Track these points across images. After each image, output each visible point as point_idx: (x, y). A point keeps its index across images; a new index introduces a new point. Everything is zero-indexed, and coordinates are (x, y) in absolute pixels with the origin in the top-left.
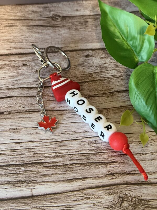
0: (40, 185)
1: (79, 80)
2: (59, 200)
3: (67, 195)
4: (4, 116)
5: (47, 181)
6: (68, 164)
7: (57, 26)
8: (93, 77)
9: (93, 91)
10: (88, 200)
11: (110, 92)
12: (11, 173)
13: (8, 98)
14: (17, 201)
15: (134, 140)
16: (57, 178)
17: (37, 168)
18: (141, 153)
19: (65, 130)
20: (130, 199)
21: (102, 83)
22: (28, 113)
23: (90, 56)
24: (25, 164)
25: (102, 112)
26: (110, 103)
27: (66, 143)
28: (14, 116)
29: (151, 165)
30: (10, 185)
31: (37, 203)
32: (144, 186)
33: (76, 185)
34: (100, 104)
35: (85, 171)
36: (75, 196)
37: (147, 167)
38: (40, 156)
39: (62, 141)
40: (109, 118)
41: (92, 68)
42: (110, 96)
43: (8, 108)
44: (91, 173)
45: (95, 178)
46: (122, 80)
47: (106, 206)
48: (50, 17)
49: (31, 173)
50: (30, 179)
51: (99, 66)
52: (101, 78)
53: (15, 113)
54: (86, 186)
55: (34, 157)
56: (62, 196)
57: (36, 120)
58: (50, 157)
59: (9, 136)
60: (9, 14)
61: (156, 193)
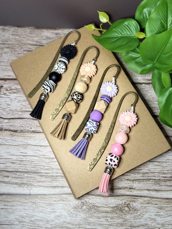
0: (35, 187)
2: (45, 199)
3: (51, 197)
4: (18, 134)
5: (40, 186)
6: (55, 175)
10: (63, 201)
12: (19, 177)
13: (21, 119)
14: (21, 196)
16: (46, 184)
17: (35, 176)
20: (88, 205)
22: (33, 133)
24: (28, 172)
28: (24, 134)
30: (17, 185)
31: (32, 199)
32: (98, 197)
33: (57, 191)
36: (55, 198)
38: (38, 167)
43: (21, 127)
47: (73, 207)
49: (30, 179)
50: (30, 183)
53: (25, 132)
54: (63, 192)
55: (34, 167)
57: (38, 140)
58: (44, 169)
59: (19, 150)
60: (28, 37)
61: (105, 203)
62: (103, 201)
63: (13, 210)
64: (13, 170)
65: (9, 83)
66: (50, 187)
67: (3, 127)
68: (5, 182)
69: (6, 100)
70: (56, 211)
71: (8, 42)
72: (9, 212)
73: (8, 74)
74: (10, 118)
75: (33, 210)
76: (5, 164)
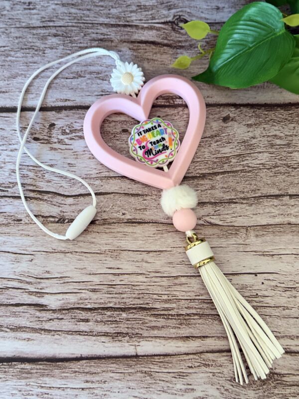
0: (146, 340)
1: (209, 168)
2: (170, 365)
3: (180, 358)
4: (97, 228)
5: (155, 337)
6: (184, 313)
7: (180, 44)
8: (231, 163)
9: (228, 192)
10: (206, 368)
11: (254, 196)
12: (109, 319)
13: (102, 196)
14: (118, 361)
15: (279, 285)
16: (169, 333)
17: (142, 315)
18: (285, 307)
19: (182, 258)
21: (244, 178)
22: (130, 224)
23: (231, 119)
24: (127, 308)
25: (238, 232)
26: (252, 218)
27: (183, 280)
28: (110, 228)
29: (296, 326)
30: (108, 338)
31: (143, 366)
33: (193, 345)
34: (236, 217)
35: (205, 326)
36: (190, 360)
37: (290, 328)
38: (147, 297)
39: (176, 277)
40: (247, 243)
41: (231, 147)
42: (253, 204)
43: (102, 214)
44: (214, 330)
45: (218, 337)
46: (277, 174)
47: (229, 377)
48: (170, 22)
49: (134, 322)
50: (133, 331)
51: (243, 142)
52: (244, 167)
53: (112, 223)
54: (205, 348)
55: (139, 298)
56: (174, 359)
57: (141, 238)
58: (160, 301)
59: (105, 262)
60: (98, 9)
61: (294, 366)
62: (290, 363)
63: (106, 390)
64: (97, 306)
65: (67, 116)
66: (175, 338)
67: (65, 214)
68: (82, 332)
69: (65, 156)
70: (195, 387)
71: (54, 21)
72: (96, 395)
73: (64, 97)
74: (78, 194)
75: (147, 388)
76: (78, 294)
